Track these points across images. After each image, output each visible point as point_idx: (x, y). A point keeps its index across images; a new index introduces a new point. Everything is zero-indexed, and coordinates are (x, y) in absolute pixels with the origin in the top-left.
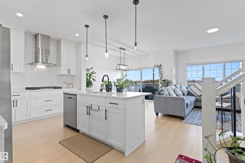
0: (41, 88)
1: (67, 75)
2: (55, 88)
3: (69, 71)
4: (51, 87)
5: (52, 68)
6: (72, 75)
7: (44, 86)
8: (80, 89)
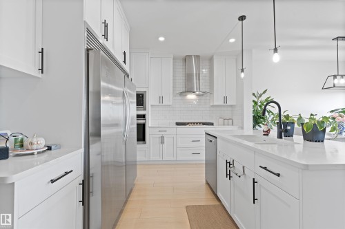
0: (188, 123)
1: (224, 106)
2: (204, 124)
3: (225, 99)
4: (200, 123)
5: (204, 98)
6: (231, 106)
7: (194, 121)
8: (242, 128)
